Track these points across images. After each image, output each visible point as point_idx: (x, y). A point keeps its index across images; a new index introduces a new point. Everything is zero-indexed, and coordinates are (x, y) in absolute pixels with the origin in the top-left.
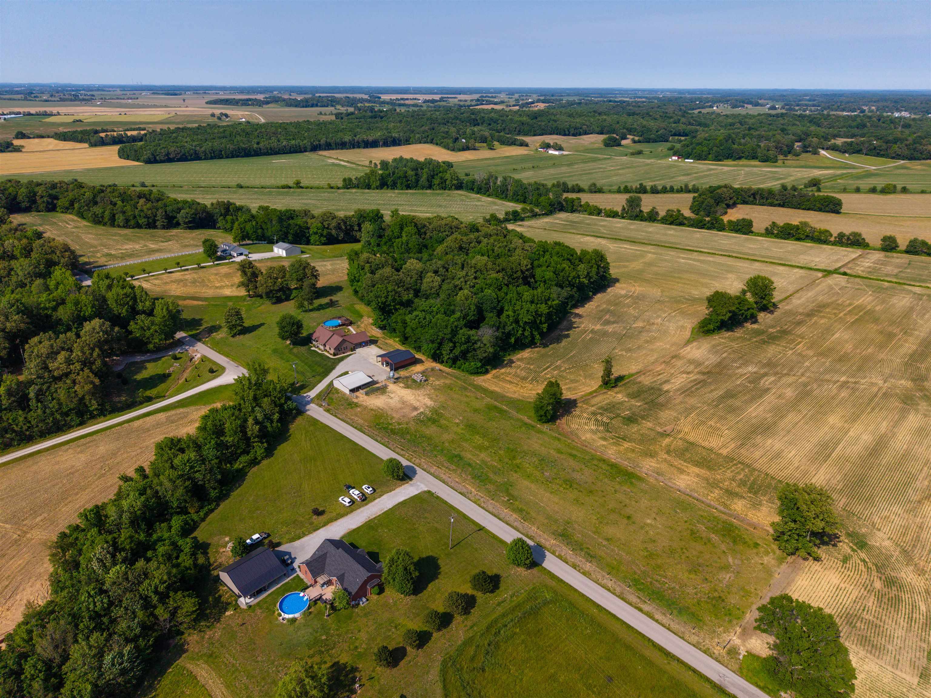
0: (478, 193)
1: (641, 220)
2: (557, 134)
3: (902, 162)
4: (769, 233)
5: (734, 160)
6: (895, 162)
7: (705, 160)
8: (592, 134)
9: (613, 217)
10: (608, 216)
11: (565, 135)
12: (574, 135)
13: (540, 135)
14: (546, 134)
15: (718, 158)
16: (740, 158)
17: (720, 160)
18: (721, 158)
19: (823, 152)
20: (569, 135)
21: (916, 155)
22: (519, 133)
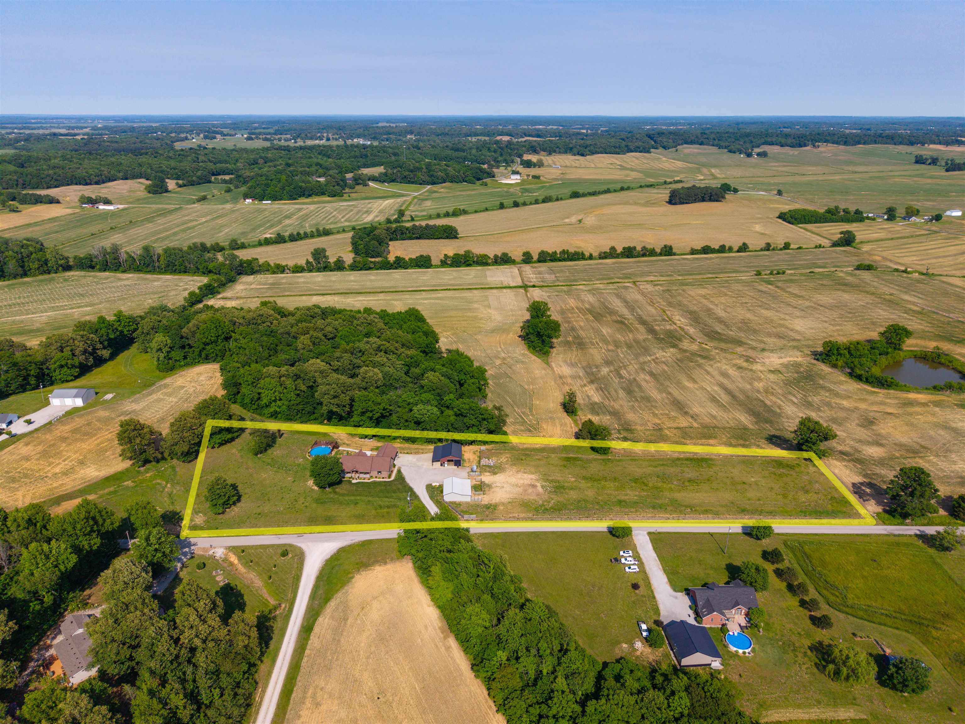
0: (105, 270)
1: (331, 271)
2: (76, 184)
3: (429, 187)
4: (444, 263)
5: (307, 198)
6: (425, 188)
7: (281, 200)
8: (115, 180)
9: (301, 272)
10: (294, 272)
11: (86, 184)
12: (97, 183)
13: (56, 187)
14: (63, 185)
15: (292, 197)
16: (310, 196)
17: (295, 199)
18: (295, 196)
19: (371, 184)
20: (91, 184)
21: (436, 180)
22: (24, 187)
